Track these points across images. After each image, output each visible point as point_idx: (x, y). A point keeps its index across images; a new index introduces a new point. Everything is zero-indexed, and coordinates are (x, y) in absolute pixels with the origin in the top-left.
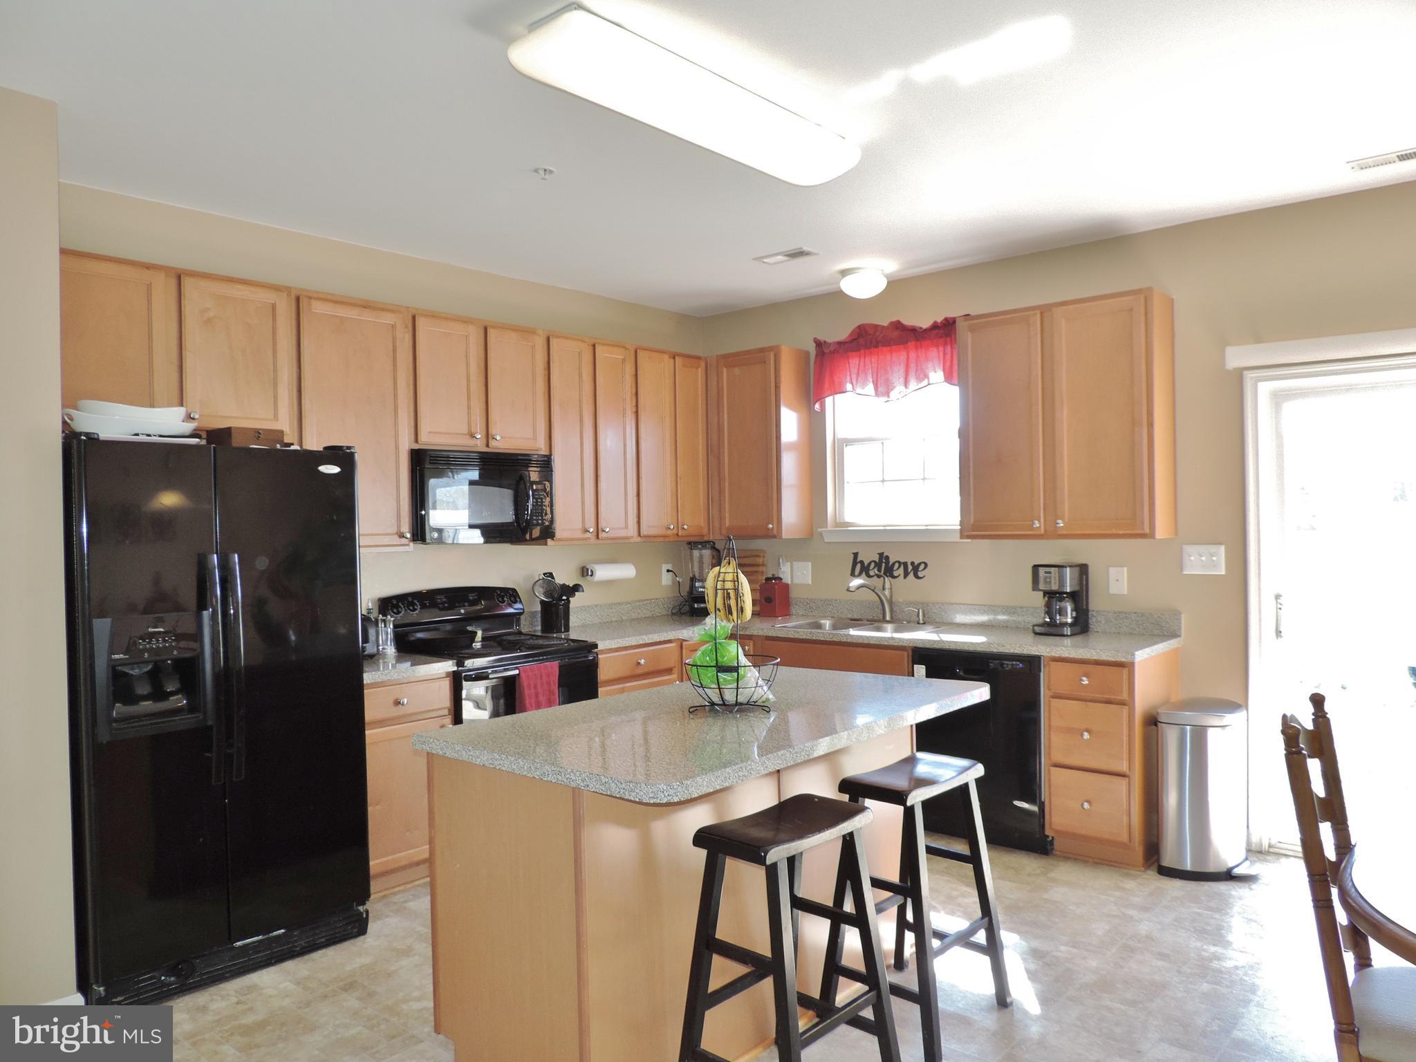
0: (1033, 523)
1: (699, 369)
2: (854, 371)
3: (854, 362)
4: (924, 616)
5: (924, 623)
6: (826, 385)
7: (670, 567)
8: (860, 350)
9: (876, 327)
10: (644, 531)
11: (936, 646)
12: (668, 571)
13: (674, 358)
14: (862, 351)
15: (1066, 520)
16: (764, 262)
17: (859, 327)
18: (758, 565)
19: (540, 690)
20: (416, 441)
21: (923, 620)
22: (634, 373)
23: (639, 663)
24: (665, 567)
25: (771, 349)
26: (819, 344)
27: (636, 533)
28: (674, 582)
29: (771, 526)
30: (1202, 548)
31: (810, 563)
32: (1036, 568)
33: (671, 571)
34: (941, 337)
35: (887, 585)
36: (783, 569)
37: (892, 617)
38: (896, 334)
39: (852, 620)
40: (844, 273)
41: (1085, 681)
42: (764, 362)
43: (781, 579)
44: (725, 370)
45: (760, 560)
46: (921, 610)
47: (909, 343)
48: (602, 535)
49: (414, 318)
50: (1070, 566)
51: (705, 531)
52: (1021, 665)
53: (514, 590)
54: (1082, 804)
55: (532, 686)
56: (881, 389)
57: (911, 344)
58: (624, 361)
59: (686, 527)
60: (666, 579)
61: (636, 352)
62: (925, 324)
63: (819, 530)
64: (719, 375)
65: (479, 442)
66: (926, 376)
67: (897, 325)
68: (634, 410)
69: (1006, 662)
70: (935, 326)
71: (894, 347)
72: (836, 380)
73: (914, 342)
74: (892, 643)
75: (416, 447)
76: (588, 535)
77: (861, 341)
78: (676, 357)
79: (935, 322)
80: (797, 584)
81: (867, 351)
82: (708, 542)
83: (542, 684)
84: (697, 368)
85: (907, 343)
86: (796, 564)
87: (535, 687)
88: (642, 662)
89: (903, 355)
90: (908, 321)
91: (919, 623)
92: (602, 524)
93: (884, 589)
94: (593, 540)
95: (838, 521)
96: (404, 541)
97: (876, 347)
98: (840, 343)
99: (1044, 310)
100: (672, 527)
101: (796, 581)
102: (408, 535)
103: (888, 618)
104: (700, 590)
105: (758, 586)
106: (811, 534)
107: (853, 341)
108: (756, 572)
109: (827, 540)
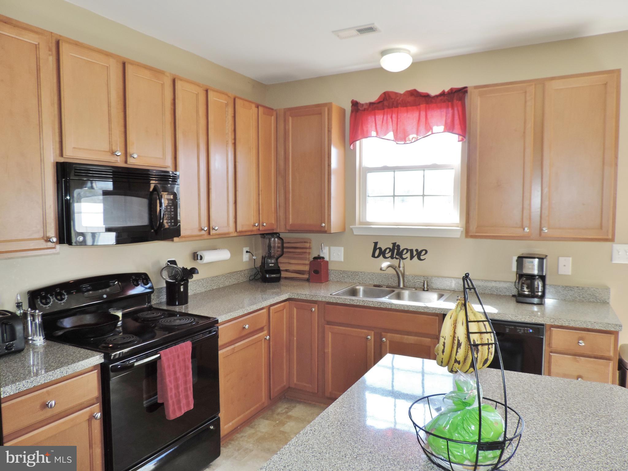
0: (524, 229)
1: (273, 117)
3: (379, 118)
4: (428, 285)
5: (427, 290)
6: (359, 132)
7: (248, 249)
8: (384, 109)
9: (396, 94)
10: (239, 229)
12: (247, 252)
13: (258, 108)
14: (386, 110)
16: (339, 36)
17: (385, 93)
18: (306, 248)
19: (177, 367)
20: (61, 155)
21: (427, 288)
22: (233, 115)
23: (244, 328)
24: (245, 249)
25: (325, 105)
26: (355, 104)
27: (234, 230)
28: (250, 259)
29: (324, 225)
30: (626, 247)
31: (343, 248)
32: (519, 258)
33: (249, 252)
34: (444, 102)
35: (401, 264)
37: (404, 286)
38: (411, 99)
39: (375, 286)
40: (384, 53)
41: (582, 344)
42: (320, 114)
43: (323, 258)
44: (290, 118)
45: (307, 245)
46: (425, 282)
47: (421, 105)
48: (212, 232)
49: (58, 43)
51: (275, 227)
52: (531, 331)
53: (145, 275)
55: (171, 366)
56: (400, 135)
57: (423, 106)
58: (227, 105)
59: (265, 224)
60: (246, 257)
61: (234, 99)
62: (434, 92)
63: (351, 226)
64: (285, 121)
65: (119, 159)
66: (431, 129)
67: (414, 93)
68: (233, 141)
69: (519, 328)
70: (443, 94)
71: (411, 107)
72: (365, 129)
73: (424, 105)
75: (62, 160)
76: (203, 232)
77: (386, 103)
78: (260, 107)
79: (444, 92)
80: (332, 261)
81: (389, 110)
82: (276, 233)
83: (179, 362)
84: (272, 116)
85: (419, 105)
86: (333, 248)
87: (174, 366)
88: (247, 326)
89: (416, 114)
90: (422, 89)
91: (424, 290)
92: (212, 224)
93: (399, 267)
94: (206, 236)
96: (50, 245)
97: (397, 107)
98: (371, 104)
100: (257, 224)
101: (333, 259)
102: (55, 240)
103: (402, 286)
104: (270, 265)
105: (307, 262)
106: (344, 229)
107: (379, 102)
108: (305, 252)
109: (355, 233)
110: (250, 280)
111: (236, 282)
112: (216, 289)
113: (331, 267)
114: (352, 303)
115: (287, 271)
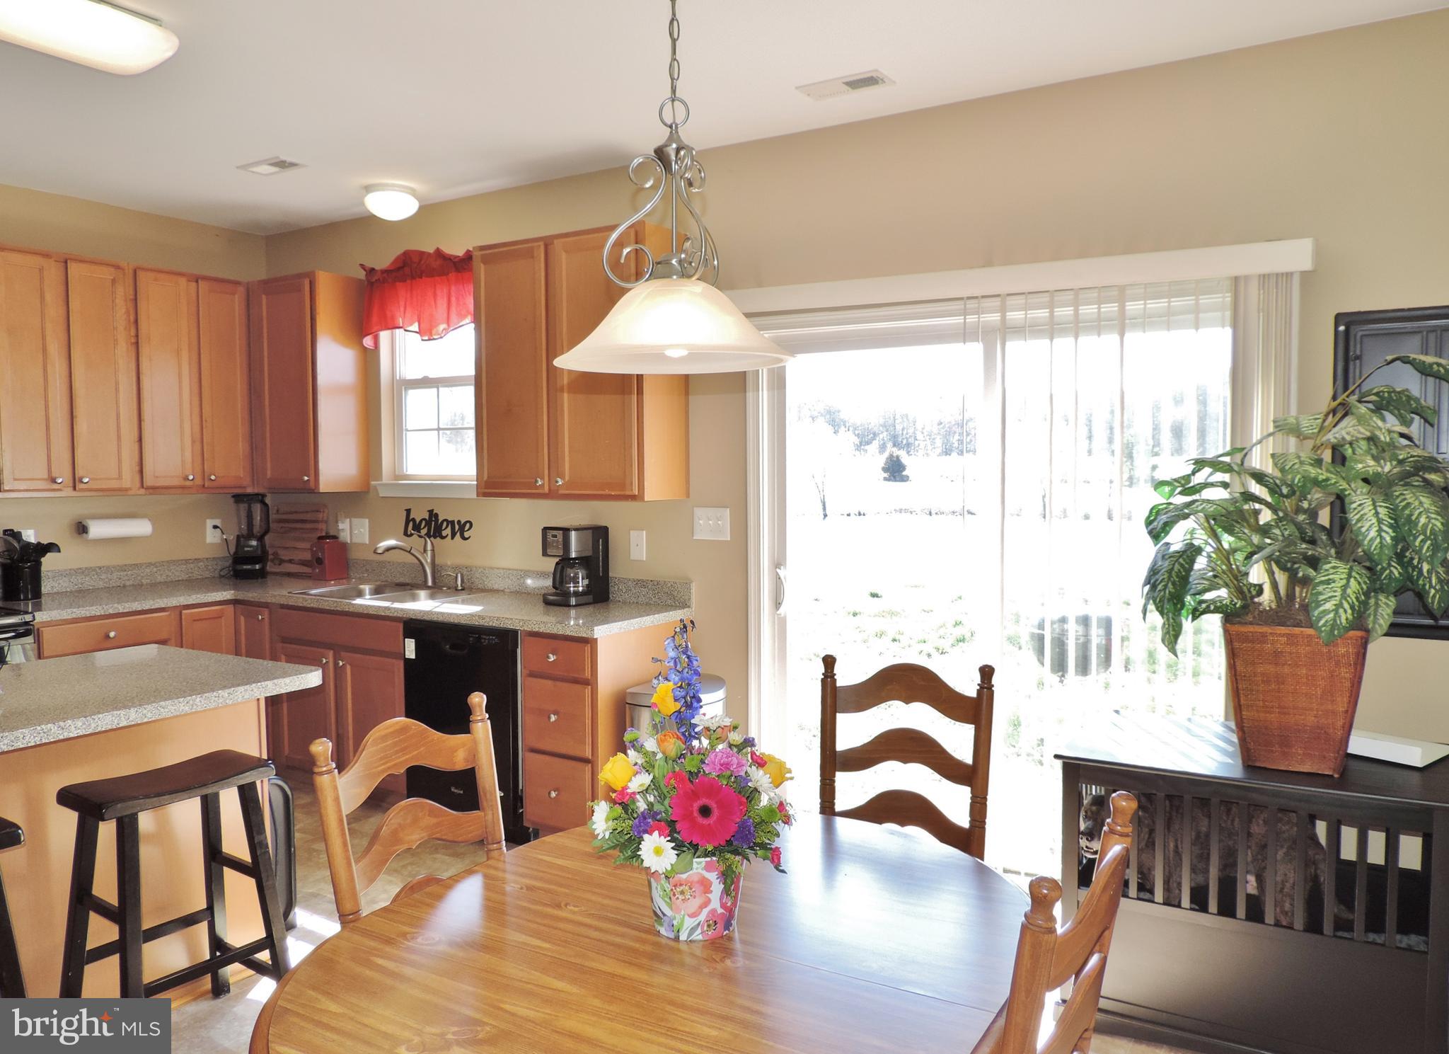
0: (536, 481)
1: (236, 296)
2: (402, 303)
3: (401, 293)
4: (462, 581)
5: (462, 590)
6: (375, 319)
7: (218, 522)
8: (406, 280)
9: (422, 254)
10: (148, 483)
11: (426, 618)
12: (215, 527)
13: (197, 282)
14: (408, 281)
15: (567, 478)
16: (253, 172)
17: (402, 253)
18: (318, 522)
21: (460, 587)
22: (133, 297)
23: (108, 637)
24: (210, 523)
25: (300, 276)
26: (371, 271)
27: (138, 484)
28: (222, 539)
29: (306, 478)
30: (711, 512)
31: (367, 520)
32: (545, 529)
33: (219, 527)
35: (429, 547)
36: (341, 526)
37: (432, 582)
38: (439, 263)
40: (368, 189)
41: (552, 658)
42: (299, 290)
43: (335, 537)
44: (264, 296)
45: (320, 516)
46: (459, 575)
48: (81, 486)
50: (576, 530)
51: (246, 481)
52: (496, 640)
54: (549, 793)
56: (424, 325)
57: (451, 277)
58: (113, 282)
59: (213, 477)
60: (212, 537)
61: (135, 272)
63: (375, 482)
64: (260, 303)
66: (469, 312)
67: (440, 255)
69: (484, 637)
71: (437, 278)
72: (389, 314)
74: (388, 613)
76: (56, 486)
77: (407, 270)
78: (200, 281)
80: (355, 543)
81: (414, 281)
82: (254, 495)
84: (234, 294)
85: (448, 275)
86: (353, 519)
88: (112, 634)
89: (445, 288)
90: (445, 248)
92: (82, 474)
93: (425, 551)
95: (397, 473)
97: (421, 277)
98: (385, 271)
99: (548, 242)
100: (191, 478)
101: (355, 540)
103: (429, 584)
104: (246, 549)
105: (307, 545)
106: (369, 489)
107: (399, 269)
108: (317, 529)
109: (381, 495)
110: (221, 577)
111: (184, 577)
112: (133, 585)
113: (354, 555)
114: (305, 604)
115: (290, 561)
